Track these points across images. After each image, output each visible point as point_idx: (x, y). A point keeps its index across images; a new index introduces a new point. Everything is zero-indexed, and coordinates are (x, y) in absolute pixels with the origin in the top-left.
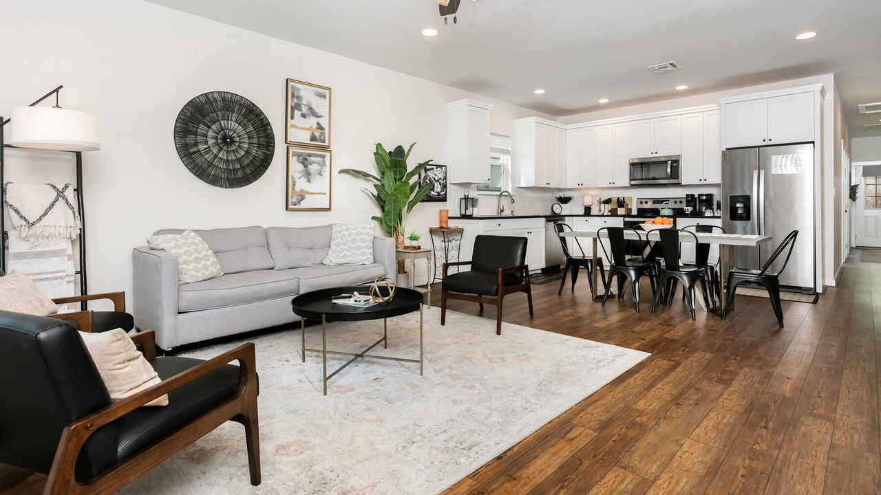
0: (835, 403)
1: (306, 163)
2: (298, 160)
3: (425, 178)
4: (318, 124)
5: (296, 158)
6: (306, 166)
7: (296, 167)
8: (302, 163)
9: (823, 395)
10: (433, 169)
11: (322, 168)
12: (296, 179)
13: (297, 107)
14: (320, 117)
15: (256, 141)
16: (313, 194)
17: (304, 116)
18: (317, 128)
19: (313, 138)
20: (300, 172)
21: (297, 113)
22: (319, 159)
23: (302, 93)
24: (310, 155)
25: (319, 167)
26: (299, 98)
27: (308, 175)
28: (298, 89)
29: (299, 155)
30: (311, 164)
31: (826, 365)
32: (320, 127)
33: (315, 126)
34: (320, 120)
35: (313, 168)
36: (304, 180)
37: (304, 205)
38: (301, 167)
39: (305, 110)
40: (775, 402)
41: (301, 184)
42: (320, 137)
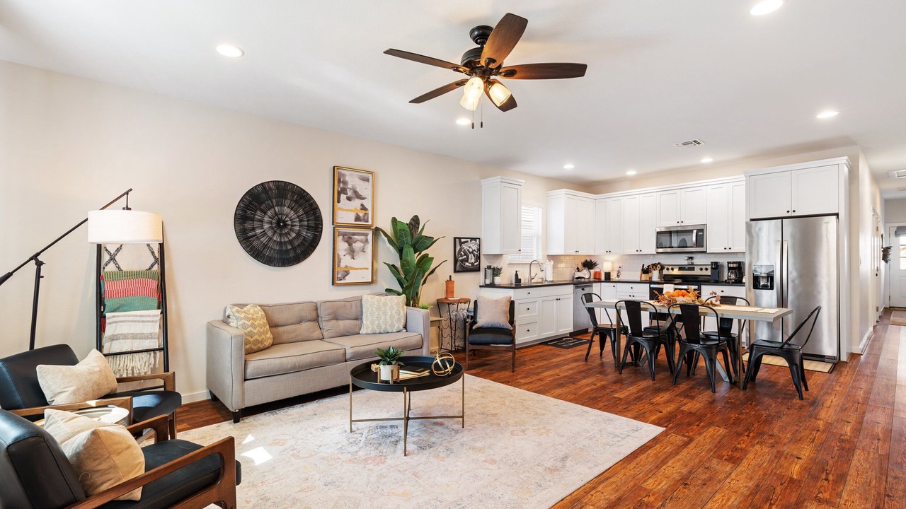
0: (841, 488)
1: (350, 241)
2: (343, 240)
3: (460, 250)
4: (362, 205)
5: (341, 237)
6: (350, 245)
7: (342, 246)
8: (347, 242)
9: (831, 477)
10: (467, 242)
11: (365, 246)
12: (341, 257)
13: (343, 191)
14: (364, 199)
15: (306, 223)
16: (356, 269)
17: (349, 199)
18: (361, 209)
19: (357, 219)
20: (345, 250)
21: (343, 197)
22: (363, 237)
23: (347, 179)
24: (354, 234)
25: (362, 245)
26: (345, 183)
27: (352, 252)
28: (344, 175)
29: (344, 235)
30: (355, 242)
31: (838, 444)
32: (363, 208)
33: (359, 207)
34: (364, 202)
35: (357, 246)
36: (348, 257)
37: (348, 279)
38: (346, 245)
39: (350, 193)
40: (781, 484)
41: (346, 261)
42: (364, 217)
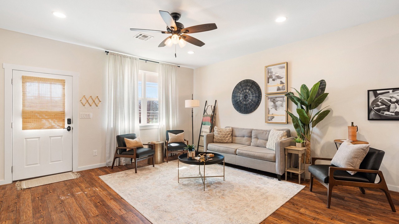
1: (274, 101)
2: (271, 101)
4: (281, 82)
5: (269, 100)
6: (274, 103)
7: (271, 104)
8: (273, 102)
10: (389, 92)
11: (283, 103)
12: (270, 109)
13: (271, 77)
14: (282, 78)
15: (254, 95)
16: (278, 115)
17: (274, 80)
18: (281, 84)
19: (279, 89)
20: (272, 106)
21: (271, 80)
22: (281, 99)
23: (272, 70)
24: (276, 98)
25: (281, 103)
26: (271, 73)
27: (276, 107)
28: (271, 69)
29: (271, 98)
30: (277, 102)
32: (282, 83)
33: (280, 83)
34: (282, 80)
35: (278, 103)
36: (274, 109)
37: (274, 120)
39: (274, 77)
41: (273, 111)
42: (282, 88)
